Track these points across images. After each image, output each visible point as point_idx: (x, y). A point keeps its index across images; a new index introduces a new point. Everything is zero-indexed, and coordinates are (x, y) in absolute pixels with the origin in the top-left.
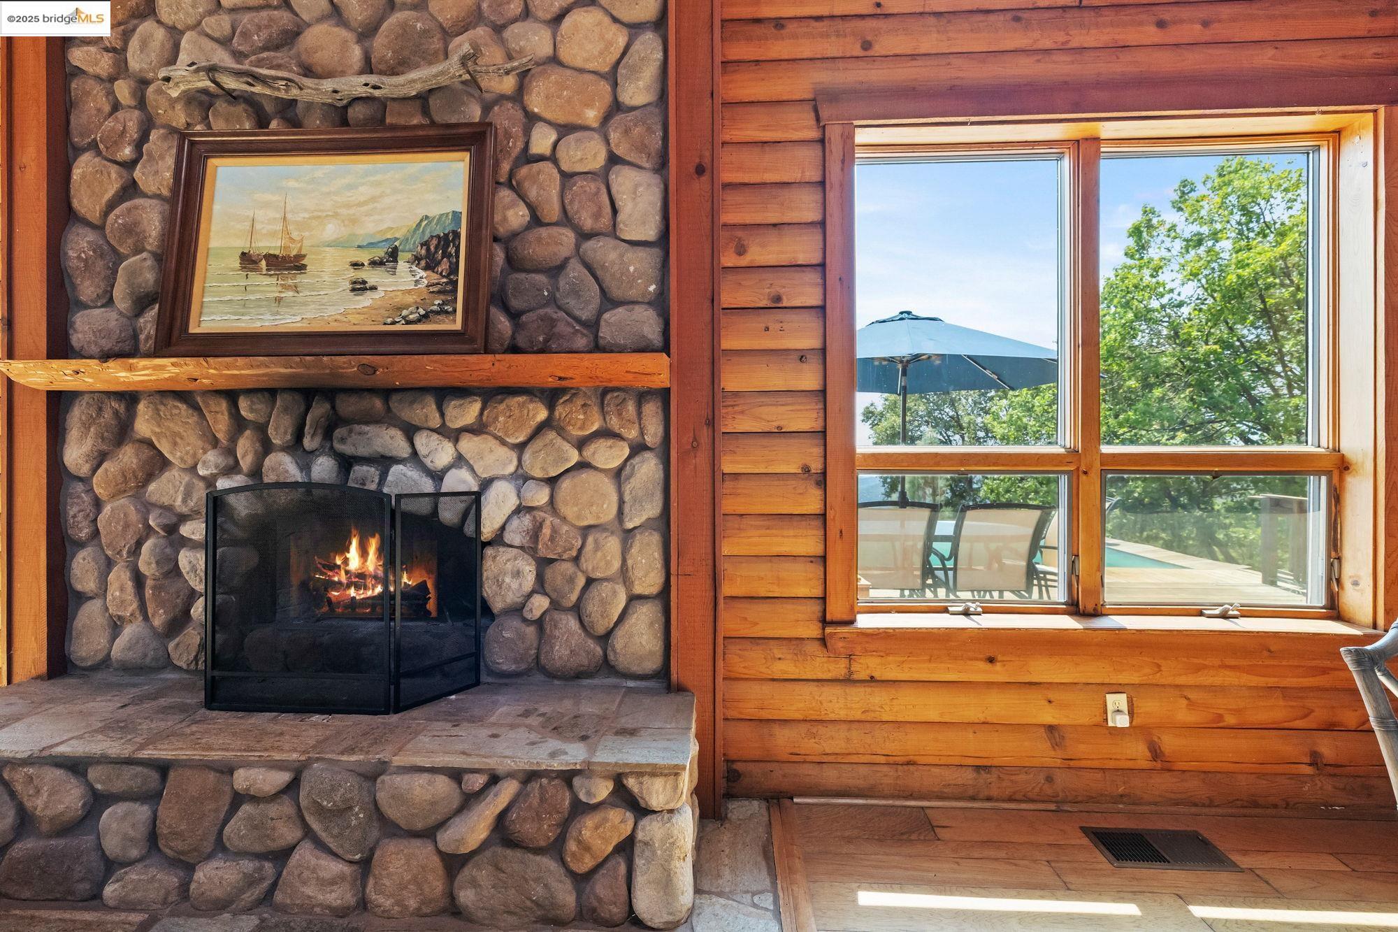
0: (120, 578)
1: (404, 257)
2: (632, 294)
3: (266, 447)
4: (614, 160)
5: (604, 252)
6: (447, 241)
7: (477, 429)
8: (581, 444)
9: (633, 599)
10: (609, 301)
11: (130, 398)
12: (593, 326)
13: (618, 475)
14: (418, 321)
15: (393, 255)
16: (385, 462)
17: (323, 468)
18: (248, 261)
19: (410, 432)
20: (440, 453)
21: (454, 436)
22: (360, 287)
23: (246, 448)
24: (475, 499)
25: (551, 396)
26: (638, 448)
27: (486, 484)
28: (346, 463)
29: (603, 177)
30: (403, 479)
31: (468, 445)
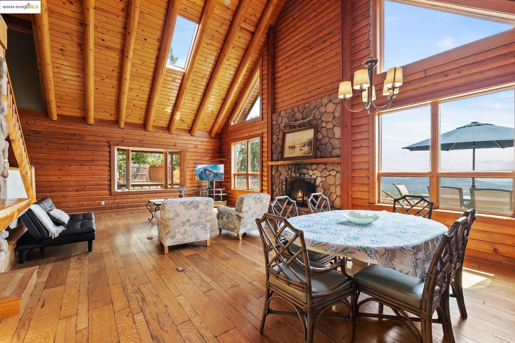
0: (277, 189)
1: (306, 145)
2: (337, 147)
3: (292, 172)
4: (334, 126)
5: (333, 141)
6: (311, 142)
7: (315, 169)
8: (329, 171)
9: (337, 196)
10: (333, 148)
11: (278, 166)
12: (331, 152)
13: (335, 176)
14: (307, 154)
15: (305, 145)
16: (305, 174)
17: (298, 175)
18: (289, 147)
19: (308, 169)
20: (311, 173)
21: (313, 170)
22: (301, 150)
23: (289, 172)
24: (315, 180)
25: (325, 164)
26: (337, 172)
27: (317, 177)
28: (300, 174)
29: (332, 129)
30: (307, 176)
31: (315, 171)
